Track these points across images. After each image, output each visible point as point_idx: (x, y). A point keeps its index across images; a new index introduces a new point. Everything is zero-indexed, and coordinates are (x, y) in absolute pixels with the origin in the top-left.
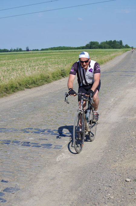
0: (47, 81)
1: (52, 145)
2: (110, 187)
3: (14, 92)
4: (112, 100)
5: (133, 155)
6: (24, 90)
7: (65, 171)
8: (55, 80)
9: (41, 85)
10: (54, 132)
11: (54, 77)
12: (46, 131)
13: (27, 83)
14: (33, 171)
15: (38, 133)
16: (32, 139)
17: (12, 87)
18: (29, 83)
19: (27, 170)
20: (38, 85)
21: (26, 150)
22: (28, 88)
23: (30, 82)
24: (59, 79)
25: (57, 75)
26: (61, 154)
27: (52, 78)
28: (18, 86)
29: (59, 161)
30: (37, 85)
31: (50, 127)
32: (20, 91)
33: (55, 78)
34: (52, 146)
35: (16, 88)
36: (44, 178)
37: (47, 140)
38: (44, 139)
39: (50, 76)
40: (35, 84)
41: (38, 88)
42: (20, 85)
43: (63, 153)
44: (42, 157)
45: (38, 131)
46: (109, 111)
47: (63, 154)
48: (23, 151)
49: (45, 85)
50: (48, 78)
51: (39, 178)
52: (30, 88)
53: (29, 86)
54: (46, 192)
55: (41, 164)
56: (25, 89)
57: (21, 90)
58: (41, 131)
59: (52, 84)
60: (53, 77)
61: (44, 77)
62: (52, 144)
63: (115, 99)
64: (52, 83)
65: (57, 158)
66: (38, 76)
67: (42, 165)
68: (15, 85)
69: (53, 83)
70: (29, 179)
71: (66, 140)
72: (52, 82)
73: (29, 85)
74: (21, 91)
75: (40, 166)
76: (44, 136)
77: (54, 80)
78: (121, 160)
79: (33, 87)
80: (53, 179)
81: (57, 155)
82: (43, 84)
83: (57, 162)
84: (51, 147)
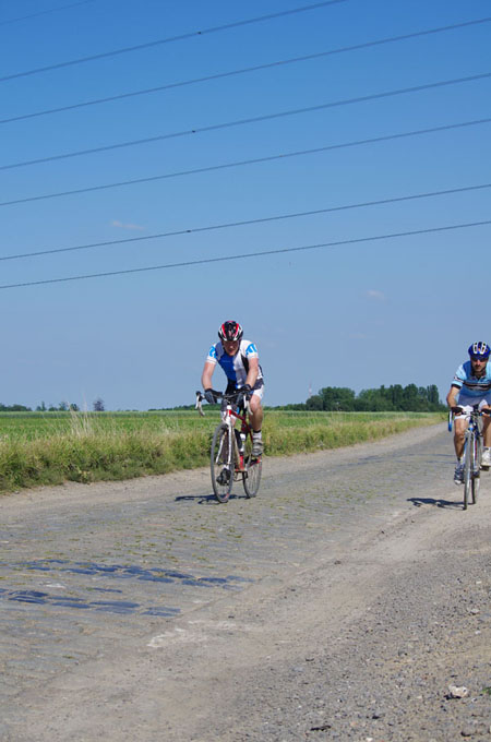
0: (151, 466)
1: (137, 605)
2: (375, 718)
3: (24, 486)
4: (396, 514)
5: (477, 632)
6: (61, 484)
7: (177, 675)
8: (185, 467)
9: (129, 478)
10: (155, 574)
11: (180, 457)
12: (120, 572)
13: (74, 462)
14: (39, 669)
15: (87, 573)
16: (59, 586)
17: (15, 467)
18: (82, 462)
19: (11, 664)
20: (118, 477)
21: (23, 611)
22: (77, 479)
23: (87, 458)
24: (198, 466)
25: (193, 452)
26: (171, 631)
27: (173, 458)
28: (39, 465)
29: (161, 650)
30: (115, 473)
31: (141, 561)
32: (46, 484)
33: (183, 458)
34: (136, 609)
35: (31, 472)
36: (82, 693)
37: (119, 592)
38: (109, 590)
39: (167, 449)
40: (106, 470)
41: (119, 486)
42: (47, 464)
43: (180, 627)
44: (86, 634)
45: (89, 570)
46: (382, 536)
47: (180, 630)
48: (13, 613)
49: (143, 479)
50: (158, 455)
51: (59, 690)
52: (85, 481)
53: (80, 472)
54: (81, 731)
55: (80, 650)
56: (68, 484)
57: (51, 482)
58: (101, 569)
59: (169, 477)
60: (178, 457)
61: (142, 451)
62: (139, 603)
63: (405, 513)
64: (172, 475)
65: (153, 641)
66: (117, 444)
67: (81, 653)
68: (25, 461)
69: (176, 476)
70: (15, 692)
71: (198, 597)
72: (171, 471)
73: (83, 470)
74: (49, 488)
75: (74, 655)
76: (110, 583)
77: (181, 467)
78: (428, 648)
79: (96, 480)
80: (125, 696)
81: (152, 632)
82: (137, 475)
83: (148, 651)
84: (134, 612)
